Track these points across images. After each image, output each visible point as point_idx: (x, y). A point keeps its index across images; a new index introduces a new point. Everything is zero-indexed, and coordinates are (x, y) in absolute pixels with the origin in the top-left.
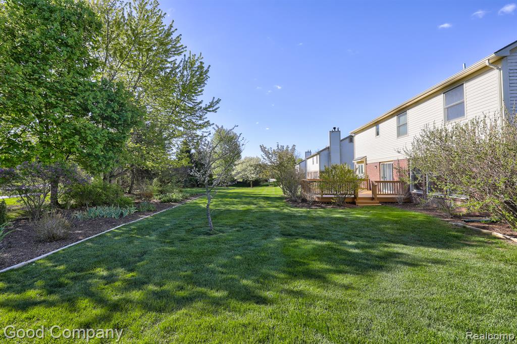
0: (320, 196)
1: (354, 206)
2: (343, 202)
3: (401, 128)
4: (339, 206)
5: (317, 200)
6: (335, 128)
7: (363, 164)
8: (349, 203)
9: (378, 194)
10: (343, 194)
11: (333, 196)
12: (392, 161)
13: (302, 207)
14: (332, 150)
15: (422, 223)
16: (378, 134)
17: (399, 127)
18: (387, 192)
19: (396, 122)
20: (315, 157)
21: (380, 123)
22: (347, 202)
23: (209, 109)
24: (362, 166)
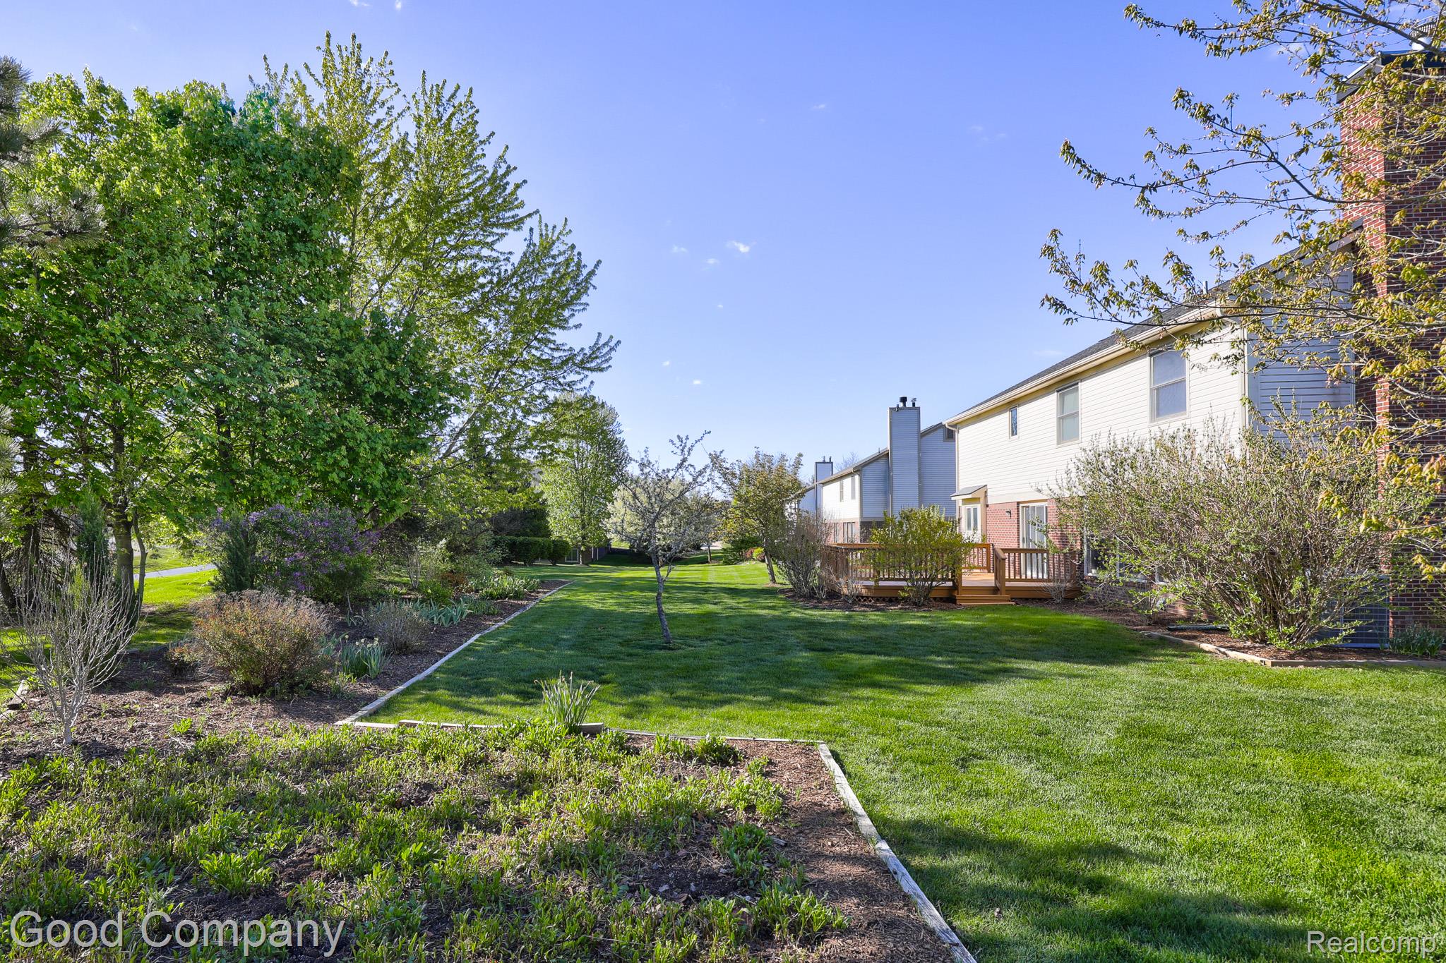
0: (871, 583)
1: (952, 605)
2: (926, 598)
3: (1067, 422)
4: (918, 605)
5: (864, 591)
6: (904, 400)
7: (979, 506)
8: (941, 599)
9: (1009, 580)
10: (925, 580)
11: (903, 584)
12: (1045, 500)
13: (831, 608)
14: (896, 462)
15: (1086, 633)
16: (1014, 431)
17: (1061, 419)
18: (1029, 573)
19: (1055, 407)
20: (847, 481)
21: (1019, 406)
22: (935, 599)
23: (588, 365)
24: (975, 510)
